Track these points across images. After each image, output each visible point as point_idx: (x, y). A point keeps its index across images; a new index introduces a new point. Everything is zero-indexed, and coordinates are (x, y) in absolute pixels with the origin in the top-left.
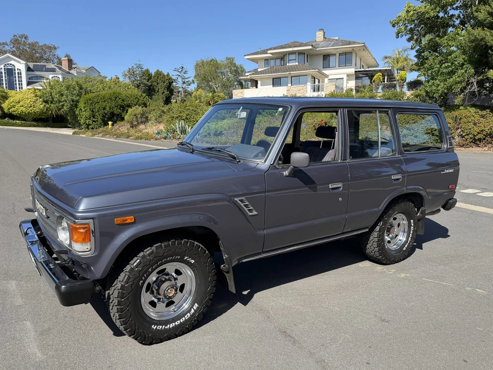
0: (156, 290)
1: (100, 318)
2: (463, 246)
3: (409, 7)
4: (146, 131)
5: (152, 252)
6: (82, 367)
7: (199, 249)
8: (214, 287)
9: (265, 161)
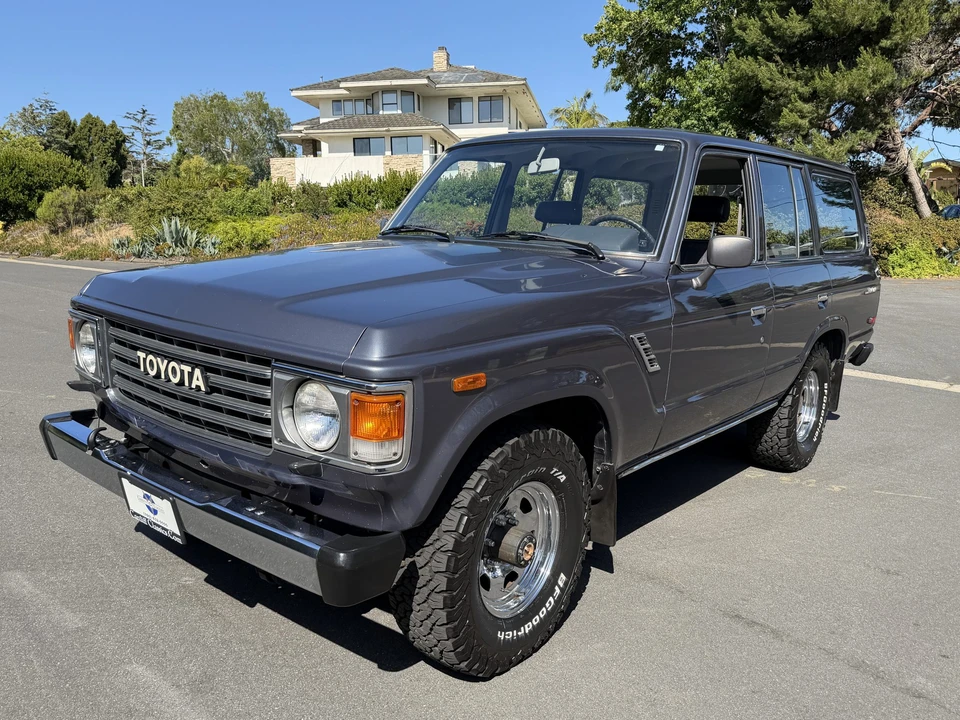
0: (491, 549)
4: (89, 240)
5: (506, 459)
9: (659, 256)
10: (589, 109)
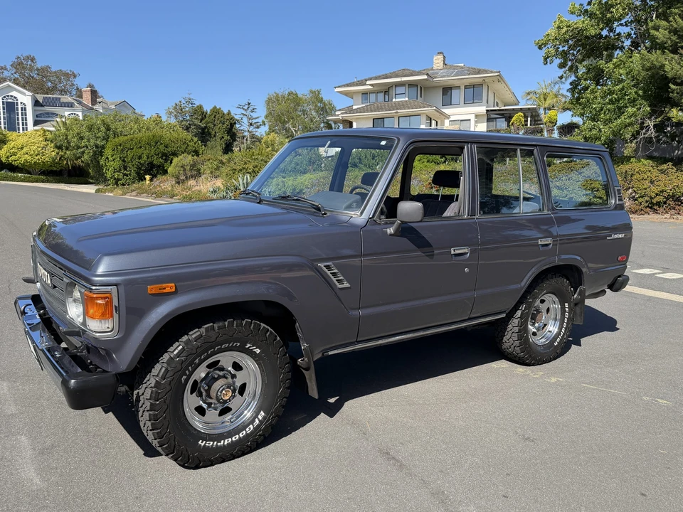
0: (206, 391)
1: (125, 433)
2: (637, 342)
3: (561, 22)
4: (197, 188)
5: (201, 336)
6: (98, 498)
7: (268, 335)
8: (288, 388)
9: (362, 213)
10: (555, 90)
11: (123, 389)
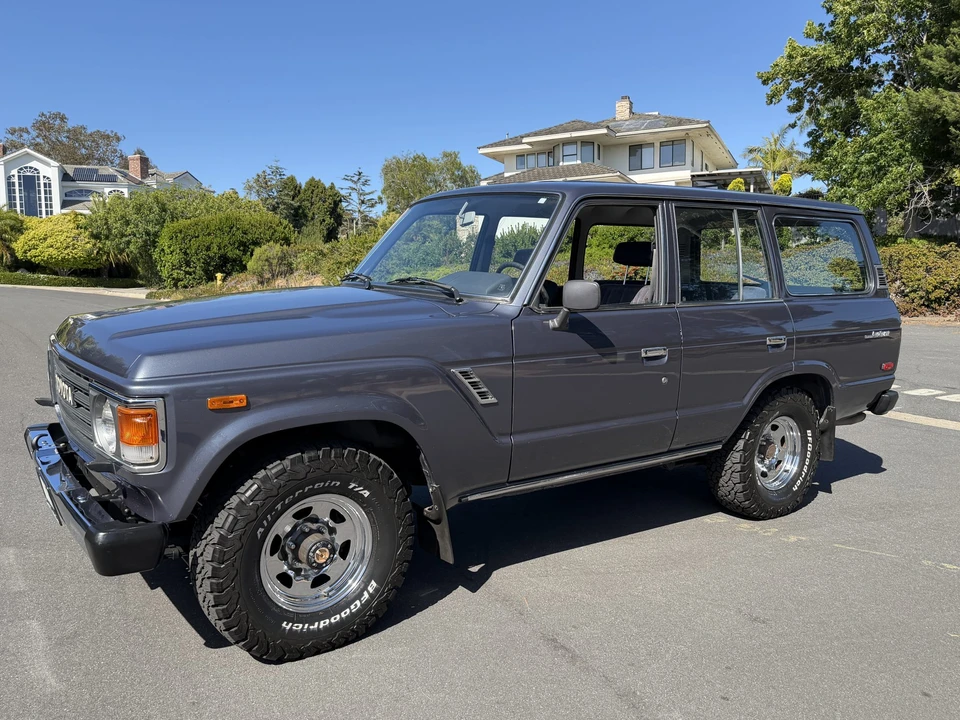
0: (293, 551)
1: (178, 615)
2: (913, 487)
3: (794, 49)
5: (284, 471)
6: (138, 704)
7: (380, 470)
8: (410, 547)
9: (512, 299)
10: (787, 145)
11: (173, 551)
